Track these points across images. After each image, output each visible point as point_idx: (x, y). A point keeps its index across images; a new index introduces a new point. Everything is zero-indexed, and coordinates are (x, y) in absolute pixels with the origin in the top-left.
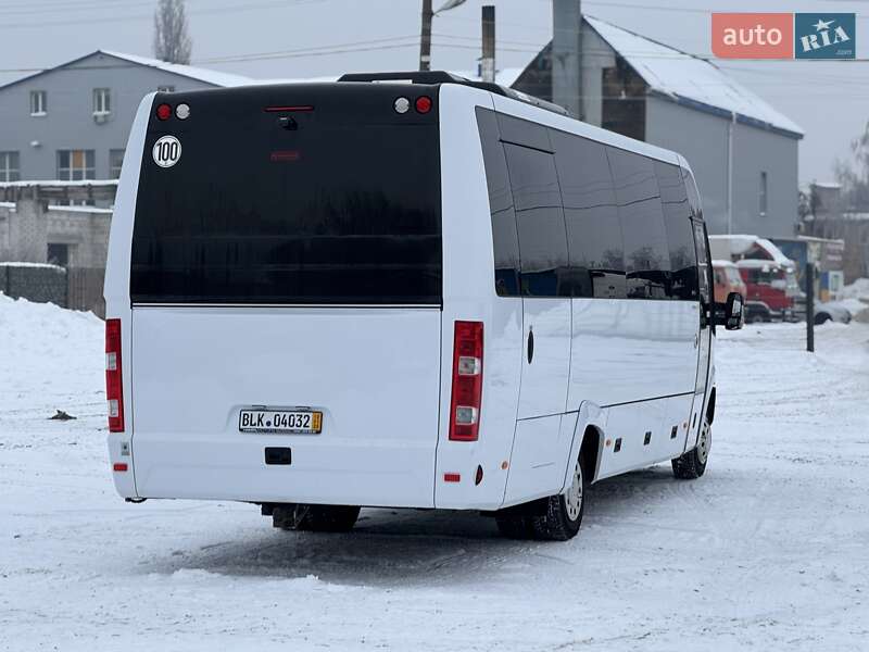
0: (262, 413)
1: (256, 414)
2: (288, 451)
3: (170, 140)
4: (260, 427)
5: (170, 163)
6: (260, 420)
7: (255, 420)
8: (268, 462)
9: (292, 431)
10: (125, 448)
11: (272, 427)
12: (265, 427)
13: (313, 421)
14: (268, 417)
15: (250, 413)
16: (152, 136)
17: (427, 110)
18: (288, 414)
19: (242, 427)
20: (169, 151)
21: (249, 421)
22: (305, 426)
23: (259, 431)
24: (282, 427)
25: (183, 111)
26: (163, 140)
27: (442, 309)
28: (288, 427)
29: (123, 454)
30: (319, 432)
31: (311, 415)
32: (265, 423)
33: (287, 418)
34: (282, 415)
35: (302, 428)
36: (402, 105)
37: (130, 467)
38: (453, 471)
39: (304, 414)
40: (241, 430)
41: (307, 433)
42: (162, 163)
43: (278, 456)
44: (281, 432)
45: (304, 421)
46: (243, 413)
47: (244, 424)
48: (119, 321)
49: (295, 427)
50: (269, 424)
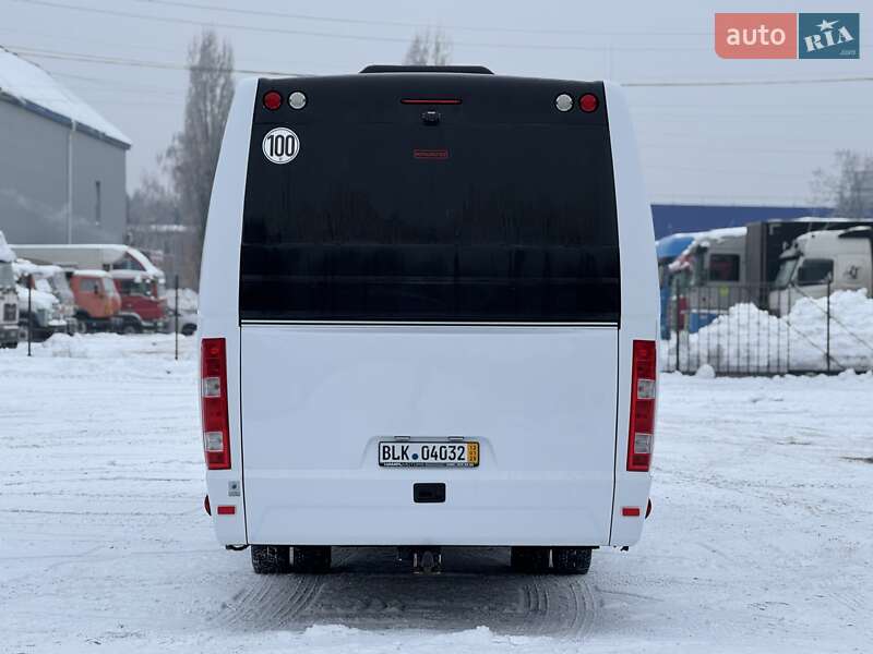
0: (405, 445)
1: (398, 447)
2: (441, 487)
3: (285, 132)
4: (405, 460)
5: (285, 159)
6: (404, 453)
7: (398, 453)
8: (417, 499)
9: (445, 465)
10: (234, 487)
11: (420, 460)
12: (411, 460)
13: (467, 452)
14: (414, 449)
15: (390, 445)
16: (260, 128)
17: (593, 109)
18: (438, 446)
19: (382, 461)
20: (283, 146)
21: (390, 453)
22: (459, 459)
23: (404, 465)
24: (432, 460)
25: (297, 100)
26: (276, 132)
27: (619, 327)
28: (439, 461)
29: (231, 494)
30: (476, 465)
31: (465, 446)
32: (410, 457)
33: (437, 450)
34: (431, 446)
35: (456, 460)
36: (564, 102)
37: (239, 510)
38: (631, 504)
39: (457, 445)
40: (381, 465)
41: (464, 466)
42: (275, 159)
43: (429, 493)
44: (432, 465)
45: (458, 453)
46: (382, 445)
47: (384, 458)
48: (223, 341)
49: (448, 460)
50: (415, 457)
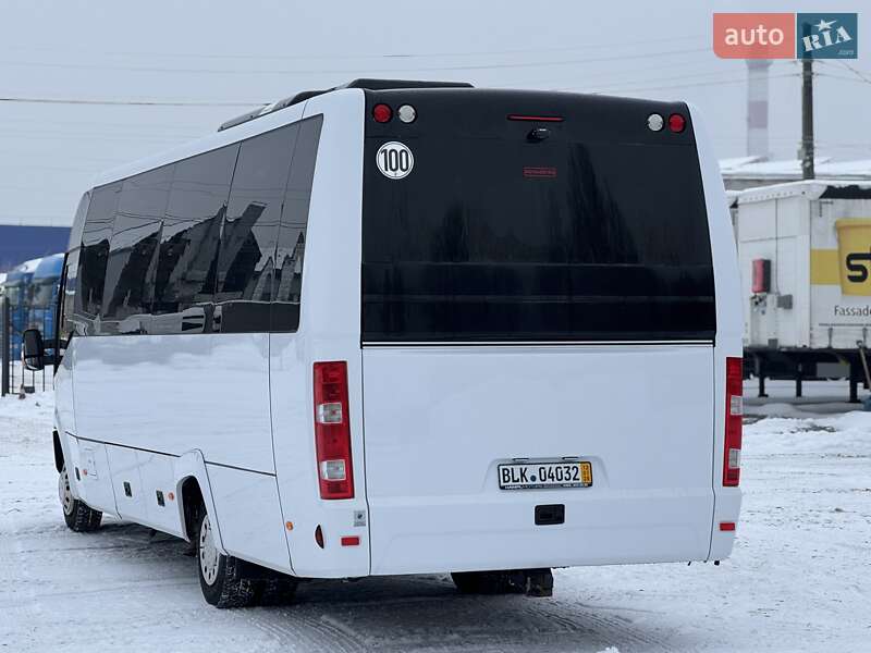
0: (524, 467)
1: (517, 469)
2: (561, 508)
3: (398, 147)
4: (525, 483)
5: (400, 174)
6: (523, 475)
7: (517, 476)
8: (538, 522)
9: (562, 485)
10: (360, 517)
11: (538, 482)
12: (530, 482)
13: (579, 472)
14: (532, 471)
15: (509, 468)
16: (372, 143)
17: (681, 129)
18: (554, 466)
19: (503, 484)
20: (397, 160)
21: (510, 476)
22: (574, 479)
23: (524, 487)
24: (549, 481)
25: (407, 113)
26: (389, 146)
27: (714, 344)
28: (556, 482)
29: (357, 525)
30: (590, 485)
31: (578, 465)
32: (529, 479)
33: (553, 471)
34: (547, 467)
35: (572, 481)
36: (655, 122)
37: (364, 540)
38: (726, 519)
39: (571, 465)
40: (502, 488)
41: (579, 486)
42: (390, 174)
43: (550, 515)
44: (550, 487)
45: (573, 473)
46: (501, 468)
47: (505, 481)
48: (343, 364)
49: (564, 481)
50: (533, 478)
